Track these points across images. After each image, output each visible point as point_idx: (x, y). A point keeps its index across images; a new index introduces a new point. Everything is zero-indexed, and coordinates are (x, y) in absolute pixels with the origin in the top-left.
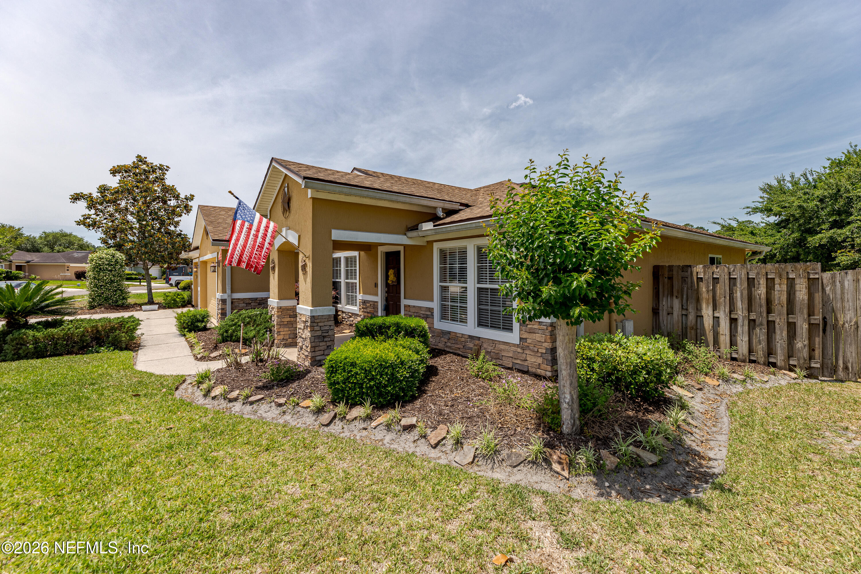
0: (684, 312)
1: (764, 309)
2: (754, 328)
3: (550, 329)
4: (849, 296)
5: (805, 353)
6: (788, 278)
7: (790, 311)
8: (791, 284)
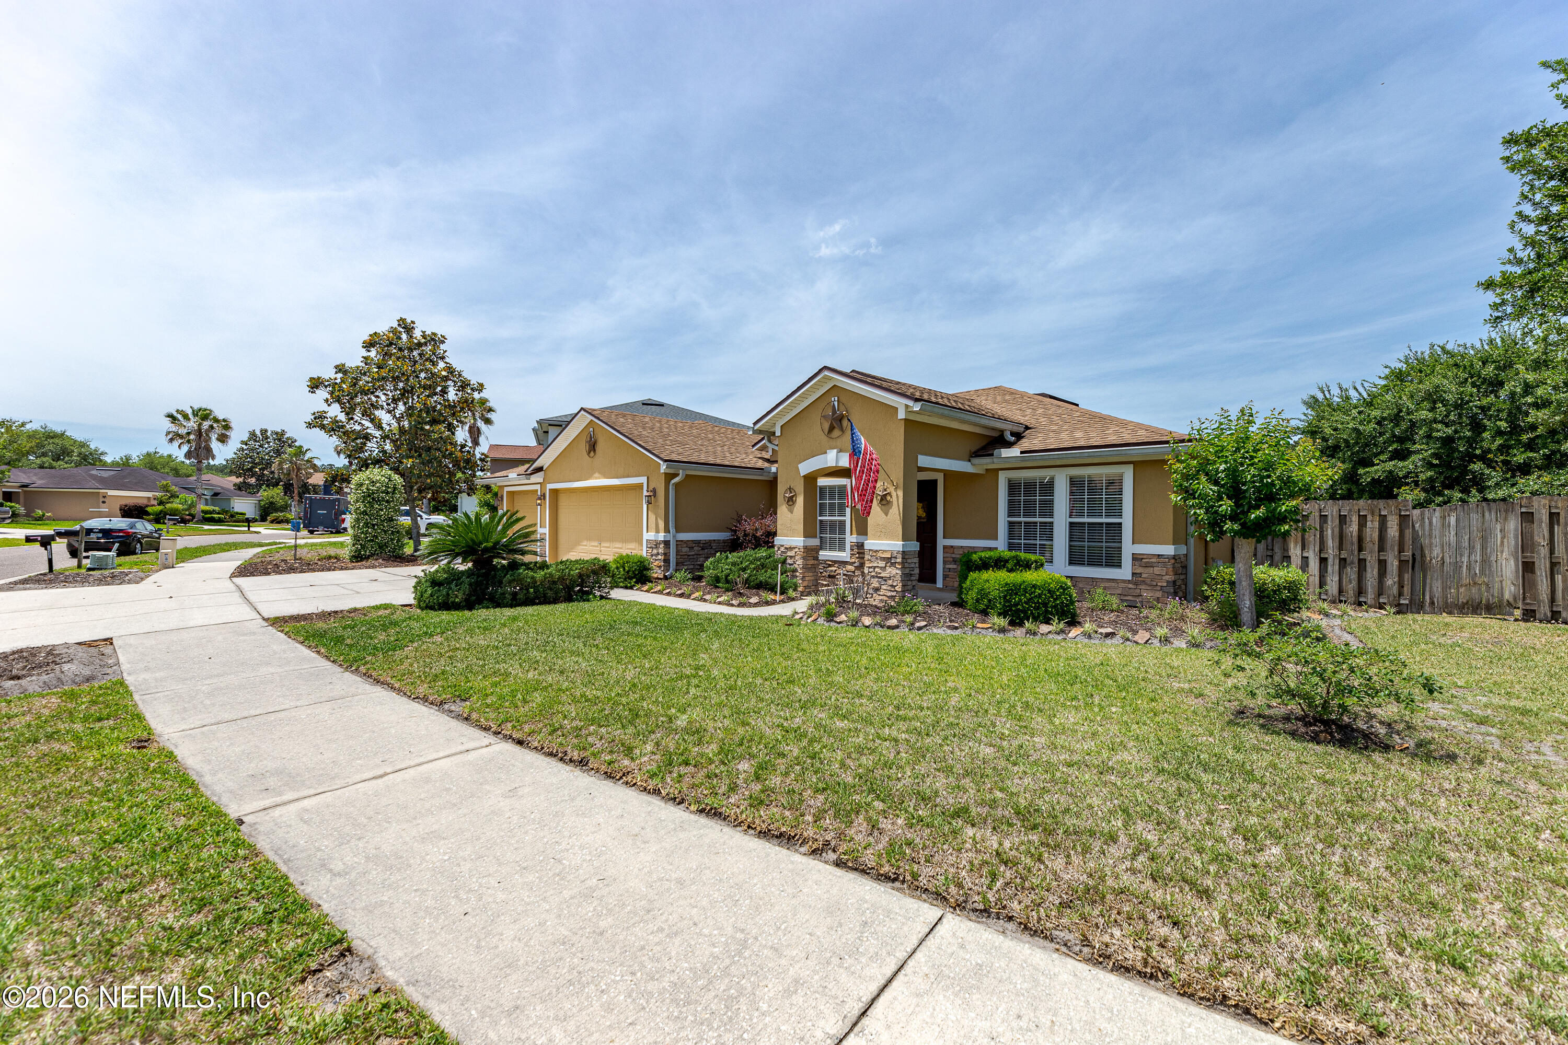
0: (1269, 553)
1: (1356, 547)
2: (1345, 567)
3: (1173, 561)
4: (1436, 532)
5: (1395, 590)
6: (1380, 515)
7: (1381, 549)
8: (1383, 520)
